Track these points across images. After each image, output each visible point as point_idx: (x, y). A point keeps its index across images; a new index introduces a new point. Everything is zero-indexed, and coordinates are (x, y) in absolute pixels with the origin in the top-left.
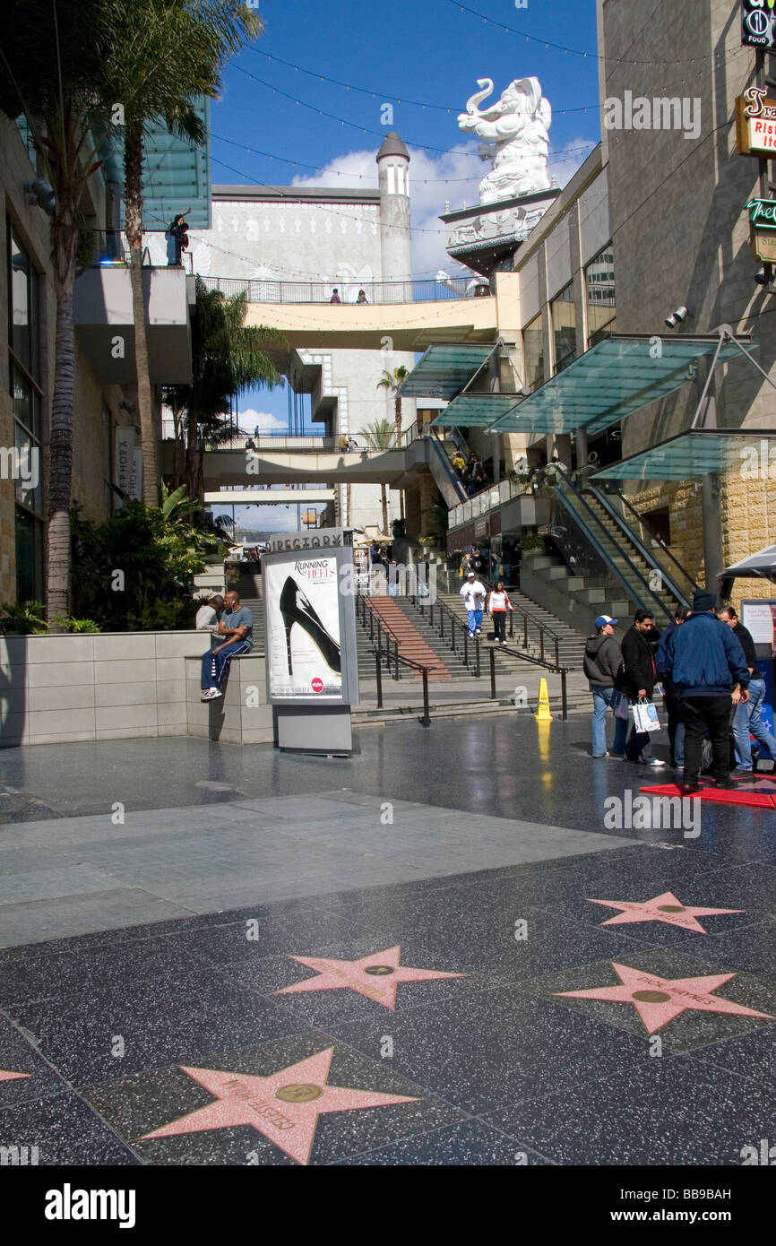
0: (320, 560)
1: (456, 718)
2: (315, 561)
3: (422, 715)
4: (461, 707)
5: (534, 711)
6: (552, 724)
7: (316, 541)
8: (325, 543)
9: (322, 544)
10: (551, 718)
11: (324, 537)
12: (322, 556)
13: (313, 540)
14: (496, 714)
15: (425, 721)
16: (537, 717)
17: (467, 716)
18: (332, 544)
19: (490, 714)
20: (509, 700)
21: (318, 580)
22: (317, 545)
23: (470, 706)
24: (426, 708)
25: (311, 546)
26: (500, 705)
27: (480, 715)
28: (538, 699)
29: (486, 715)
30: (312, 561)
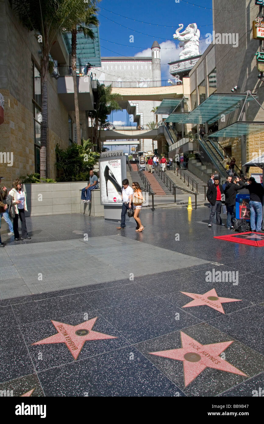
0: (116, 160)
1: (163, 208)
2: (115, 160)
3: (152, 207)
4: (165, 205)
5: (187, 206)
6: (192, 211)
7: (115, 154)
8: (117, 155)
9: (116, 155)
10: (192, 209)
11: (117, 153)
12: (116, 159)
13: (114, 154)
14: (175, 207)
15: (153, 209)
16: (188, 209)
17: (166, 208)
18: (120, 155)
19: (174, 207)
20: (180, 203)
21: (115, 166)
22: (115, 155)
23: (168, 205)
24: (153, 205)
25: (113, 156)
26: (177, 204)
27: (170, 208)
28: (188, 203)
29: (172, 207)
30: (113, 161)
